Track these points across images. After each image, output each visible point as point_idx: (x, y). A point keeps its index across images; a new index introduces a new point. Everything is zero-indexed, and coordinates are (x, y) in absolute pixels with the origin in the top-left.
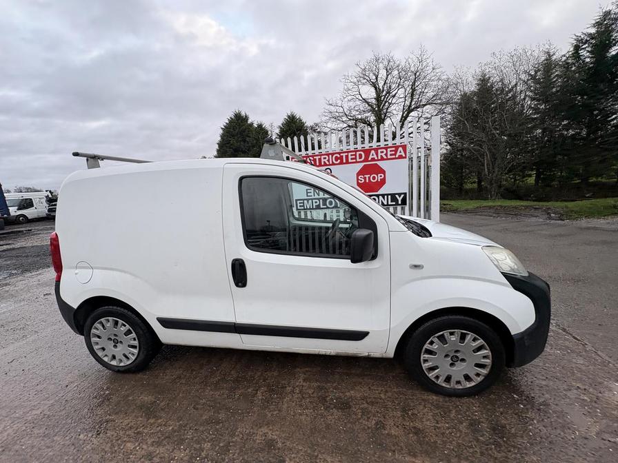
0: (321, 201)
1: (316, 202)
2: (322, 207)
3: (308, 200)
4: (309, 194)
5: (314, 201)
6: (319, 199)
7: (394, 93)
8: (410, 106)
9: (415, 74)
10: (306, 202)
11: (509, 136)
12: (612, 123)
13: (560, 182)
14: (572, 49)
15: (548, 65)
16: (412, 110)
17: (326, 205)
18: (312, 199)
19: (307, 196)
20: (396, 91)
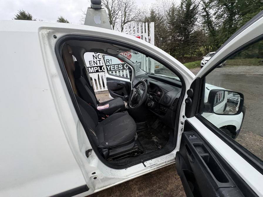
0: (99, 67)
1: (96, 69)
2: (99, 71)
3: (91, 67)
4: (91, 64)
5: (95, 68)
6: (97, 67)
7: (117, 13)
8: (124, 21)
9: (125, 4)
10: (90, 68)
11: (163, 38)
12: (190, 35)
13: (177, 56)
14: (181, 4)
15: (173, 10)
16: (126, 23)
17: (102, 70)
18: (93, 67)
19: (90, 65)
20: (117, 12)
